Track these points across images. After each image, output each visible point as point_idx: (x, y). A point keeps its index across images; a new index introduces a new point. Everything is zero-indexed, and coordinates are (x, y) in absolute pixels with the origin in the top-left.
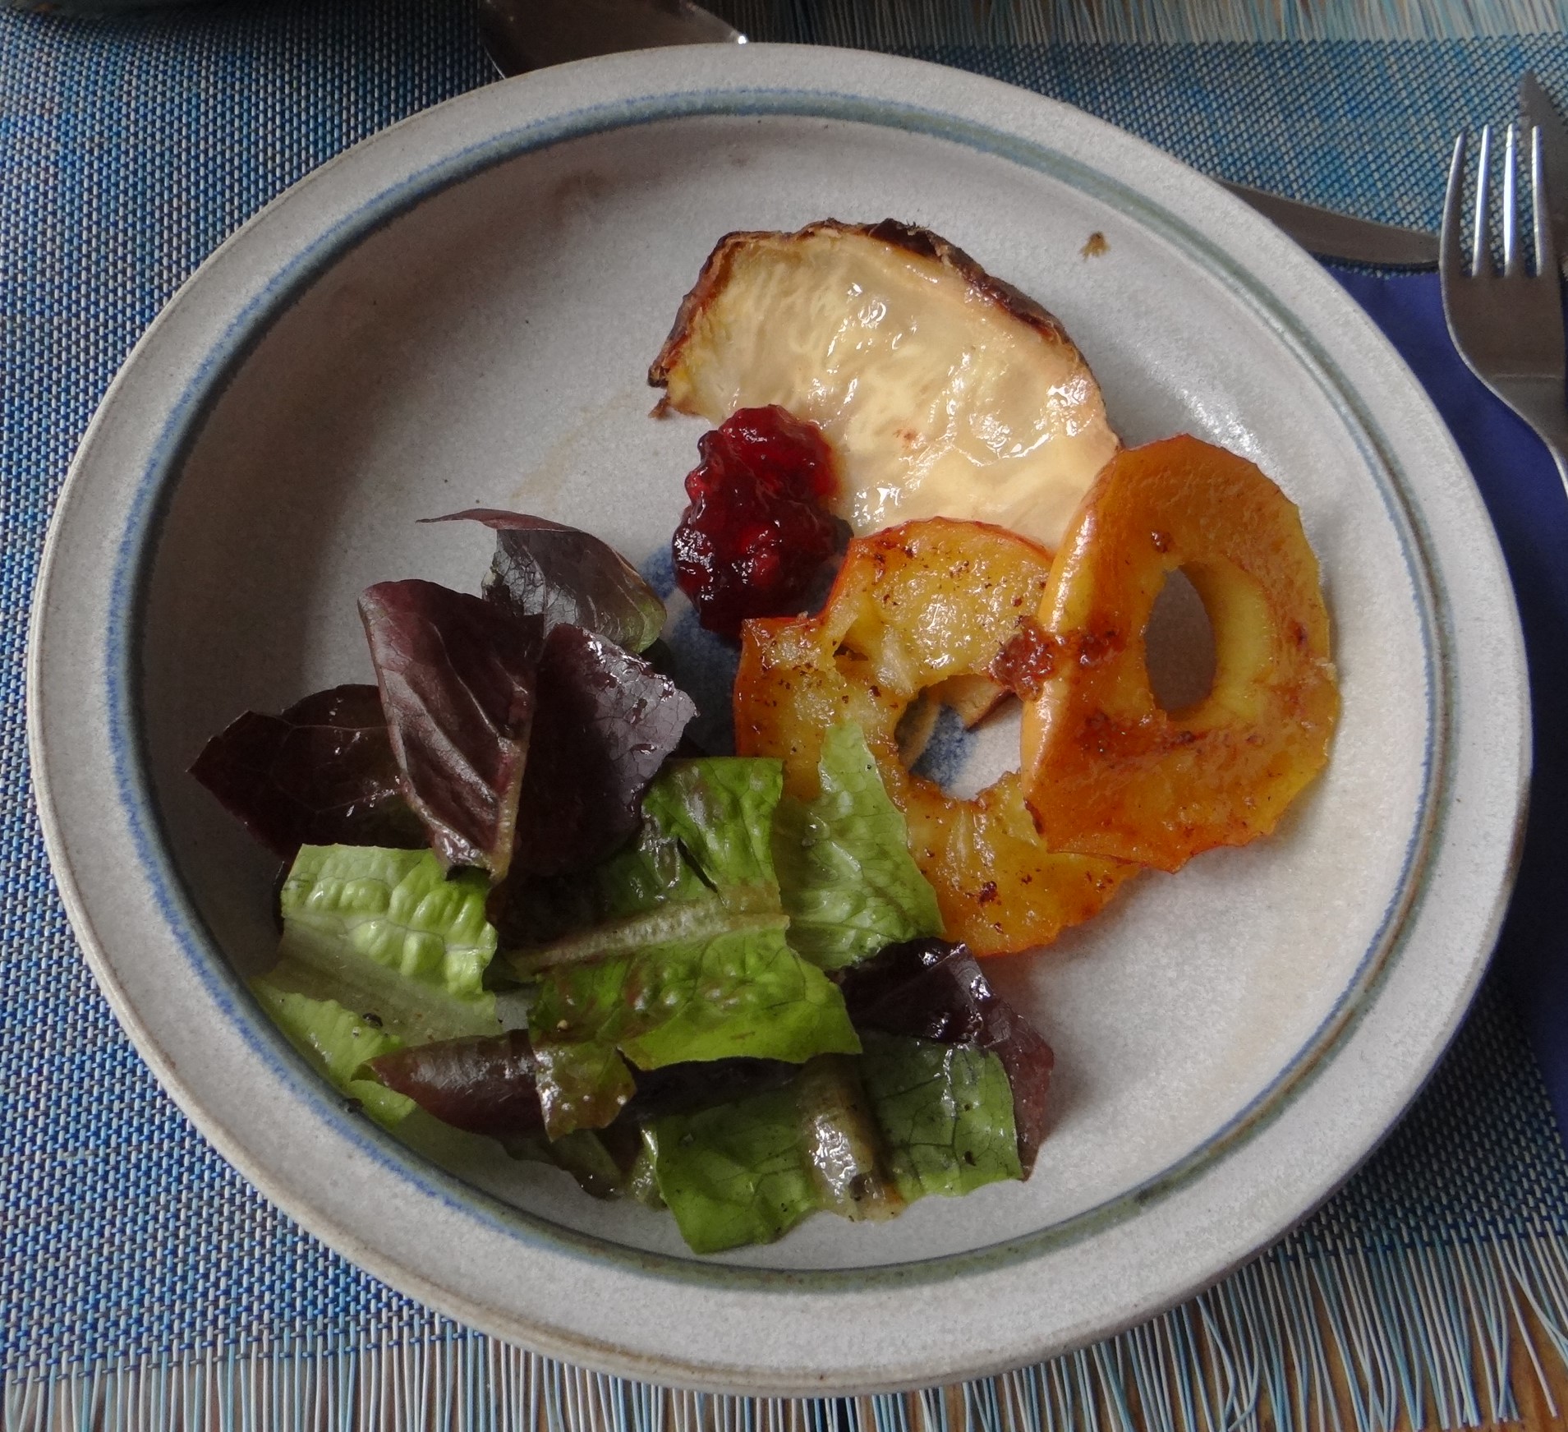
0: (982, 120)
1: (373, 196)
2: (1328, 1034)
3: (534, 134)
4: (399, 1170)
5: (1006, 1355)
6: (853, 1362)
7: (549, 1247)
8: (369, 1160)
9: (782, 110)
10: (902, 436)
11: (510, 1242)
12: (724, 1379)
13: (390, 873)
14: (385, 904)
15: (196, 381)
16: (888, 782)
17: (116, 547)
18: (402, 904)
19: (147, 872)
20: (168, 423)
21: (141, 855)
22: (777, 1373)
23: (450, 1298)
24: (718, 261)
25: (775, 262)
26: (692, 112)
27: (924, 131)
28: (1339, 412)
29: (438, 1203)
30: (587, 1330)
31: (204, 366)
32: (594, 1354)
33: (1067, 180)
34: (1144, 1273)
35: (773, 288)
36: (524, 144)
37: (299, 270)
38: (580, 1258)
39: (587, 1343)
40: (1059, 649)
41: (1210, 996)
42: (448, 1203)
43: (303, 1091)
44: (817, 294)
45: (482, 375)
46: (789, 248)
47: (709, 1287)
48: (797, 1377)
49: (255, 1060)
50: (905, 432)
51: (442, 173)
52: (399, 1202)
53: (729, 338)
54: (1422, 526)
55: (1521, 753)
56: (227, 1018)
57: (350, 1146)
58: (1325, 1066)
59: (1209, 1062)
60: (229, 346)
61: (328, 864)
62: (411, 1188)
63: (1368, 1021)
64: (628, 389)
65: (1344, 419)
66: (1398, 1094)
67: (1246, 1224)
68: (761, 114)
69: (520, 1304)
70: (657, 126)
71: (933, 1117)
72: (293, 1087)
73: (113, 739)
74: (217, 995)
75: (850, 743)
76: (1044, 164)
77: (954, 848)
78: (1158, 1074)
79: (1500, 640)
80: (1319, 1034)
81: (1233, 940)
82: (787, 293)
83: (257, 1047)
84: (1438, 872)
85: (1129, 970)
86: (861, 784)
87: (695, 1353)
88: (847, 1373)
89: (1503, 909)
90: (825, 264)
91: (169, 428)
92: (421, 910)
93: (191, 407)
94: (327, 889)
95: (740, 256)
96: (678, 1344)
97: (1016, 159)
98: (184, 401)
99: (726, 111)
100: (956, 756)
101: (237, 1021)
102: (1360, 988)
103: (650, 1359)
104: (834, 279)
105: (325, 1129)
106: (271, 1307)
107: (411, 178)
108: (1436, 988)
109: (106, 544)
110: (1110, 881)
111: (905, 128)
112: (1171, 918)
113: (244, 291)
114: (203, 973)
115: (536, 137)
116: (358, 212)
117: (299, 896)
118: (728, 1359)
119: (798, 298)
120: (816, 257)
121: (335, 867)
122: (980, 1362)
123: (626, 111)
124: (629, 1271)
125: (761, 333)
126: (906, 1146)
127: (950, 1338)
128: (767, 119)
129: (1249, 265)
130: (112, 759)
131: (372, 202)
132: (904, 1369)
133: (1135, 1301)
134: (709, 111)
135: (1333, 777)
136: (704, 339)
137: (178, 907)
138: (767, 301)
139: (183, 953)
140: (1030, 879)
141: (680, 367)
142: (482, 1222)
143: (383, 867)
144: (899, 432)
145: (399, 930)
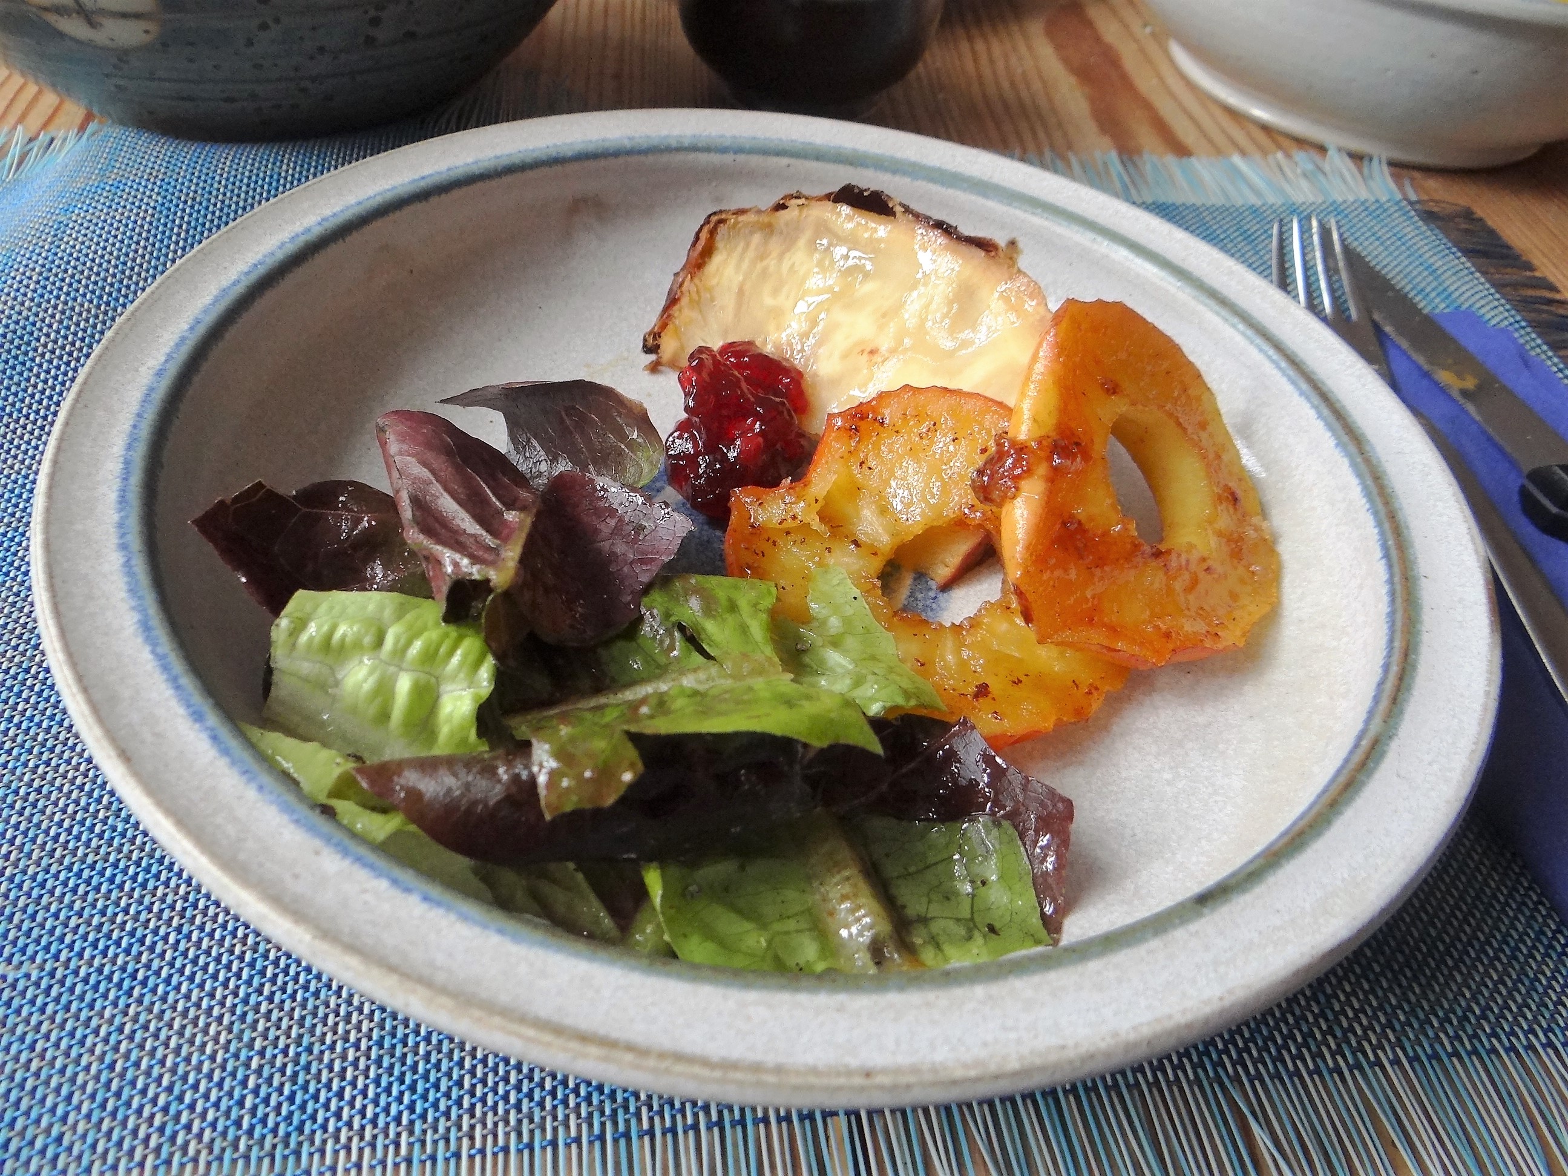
0: (913, 159)
1: (416, 177)
2: (1357, 758)
3: (553, 153)
4: (371, 867)
5: (1083, 1050)
6: (903, 1059)
7: (542, 944)
8: (339, 856)
9: (752, 151)
10: (866, 354)
11: (495, 939)
12: (750, 1077)
13: (388, 613)
14: (379, 641)
15: (247, 273)
16: (874, 608)
17: (151, 372)
18: (397, 641)
19: (133, 604)
20: (216, 297)
21: (130, 591)
22: (814, 1071)
23: (422, 991)
24: (704, 235)
25: (752, 233)
26: (679, 149)
27: (867, 166)
28: (1238, 330)
29: (414, 900)
30: (584, 1024)
31: (255, 265)
32: (593, 1050)
33: (986, 196)
34: (1222, 969)
35: (751, 254)
36: (544, 158)
37: (348, 215)
38: (577, 955)
39: (585, 1038)
40: (1033, 452)
41: (1210, 790)
42: (426, 898)
43: (271, 793)
44: (787, 255)
45: (500, 340)
46: (765, 219)
47: (727, 985)
48: (838, 1074)
49: (222, 763)
50: (869, 350)
51: (476, 169)
52: (368, 897)
53: (712, 299)
54: (1330, 395)
55: (1473, 539)
56: (197, 726)
57: (317, 843)
58: (1363, 784)
59: (1225, 838)
60: (280, 255)
61: (323, 608)
62: (383, 884)
63: (1394, 746)
64: (626, 354)
65: (1243, 334)
66: (1448, 802)
67: (1321, 921)
68: (735, 153)
69: (504, 998)
70: (650, 159)
71: (949, 896)
72: (261, 788)
73: (120, 503)
74: (189, 706)
75: (835, 582)
76: (965, 185)
77: (943, 659)
78: (1174, 854)
79: (1425, 465)
80: (1347, 761)
81: (1221, 746)
82: (762, 257)
83: (225, 752)
84: (1424, 629)
85: (1124, 774)
86: (849, 611)
87: (716, 1050)
88: (898, 1071)
89: (1498, 652)
90: (796, 229)
91: (216, 300)
92: (417, 646)
93: (240, 289)
94: (319, 627)
95: (722, 229)
96: (694, 1041)
97: (943, 184)
98: (234, 284)
99: (707, 149)
100: (932, 609)
101: (207, 729)
102: (1377, 721)
103: (662, 1055)
104: (802, 243)
105: (292, 827)
106: (213, 1125)
107: (449, 170)
108: (1454, 716)
109: (143, 370)
110: (1097, 689)
111: (851, 164)
112: (1156, 732)
113: (298, 224)
114: (178, 688)
115: (554, 154)
116: (402, 185)
117: (291, 634)
118: (752, 1056)
119: (771, 262)
120: (787, 224)
121: (331, 608)
122: (1053, 1058)
123: (628, 144)
124: (633, 969)
125: (741, 292)
126: (924, 920)
127: (1013, 1035)
128: (741, 158)
129: (1142, 240)
130: (116, 517)
131: (414, 181)
132: (965, 1066)
133: (1218, 994)
134: (694, 149)
135: (1286, 613)
136: (691, 301)
137: (161, 633)
138: (745, 265)
139: (158, 671)
140: (1020, 681)
141: (670, 327)
142: (464, 918)
143: (381, 608)
144: (863, 351)
145: (392, 669)
